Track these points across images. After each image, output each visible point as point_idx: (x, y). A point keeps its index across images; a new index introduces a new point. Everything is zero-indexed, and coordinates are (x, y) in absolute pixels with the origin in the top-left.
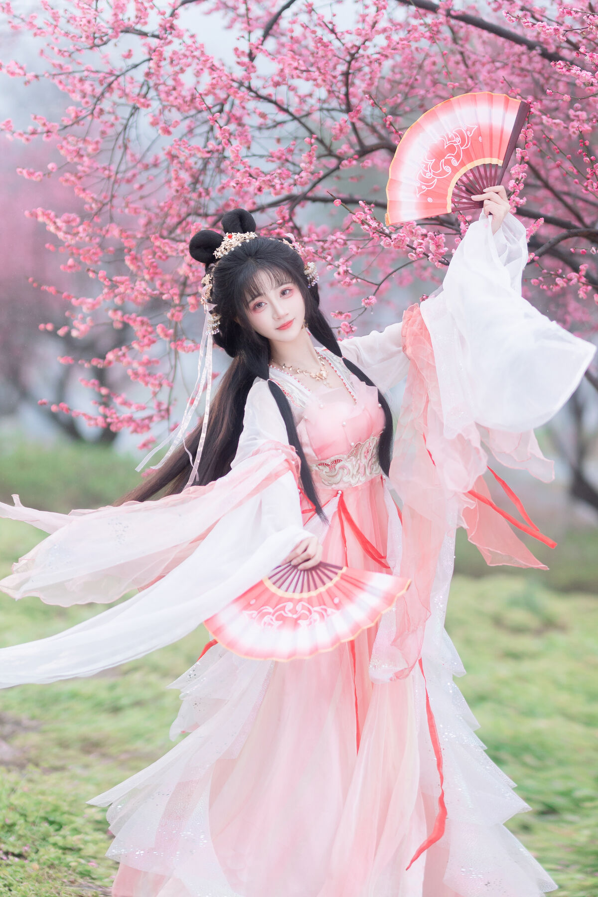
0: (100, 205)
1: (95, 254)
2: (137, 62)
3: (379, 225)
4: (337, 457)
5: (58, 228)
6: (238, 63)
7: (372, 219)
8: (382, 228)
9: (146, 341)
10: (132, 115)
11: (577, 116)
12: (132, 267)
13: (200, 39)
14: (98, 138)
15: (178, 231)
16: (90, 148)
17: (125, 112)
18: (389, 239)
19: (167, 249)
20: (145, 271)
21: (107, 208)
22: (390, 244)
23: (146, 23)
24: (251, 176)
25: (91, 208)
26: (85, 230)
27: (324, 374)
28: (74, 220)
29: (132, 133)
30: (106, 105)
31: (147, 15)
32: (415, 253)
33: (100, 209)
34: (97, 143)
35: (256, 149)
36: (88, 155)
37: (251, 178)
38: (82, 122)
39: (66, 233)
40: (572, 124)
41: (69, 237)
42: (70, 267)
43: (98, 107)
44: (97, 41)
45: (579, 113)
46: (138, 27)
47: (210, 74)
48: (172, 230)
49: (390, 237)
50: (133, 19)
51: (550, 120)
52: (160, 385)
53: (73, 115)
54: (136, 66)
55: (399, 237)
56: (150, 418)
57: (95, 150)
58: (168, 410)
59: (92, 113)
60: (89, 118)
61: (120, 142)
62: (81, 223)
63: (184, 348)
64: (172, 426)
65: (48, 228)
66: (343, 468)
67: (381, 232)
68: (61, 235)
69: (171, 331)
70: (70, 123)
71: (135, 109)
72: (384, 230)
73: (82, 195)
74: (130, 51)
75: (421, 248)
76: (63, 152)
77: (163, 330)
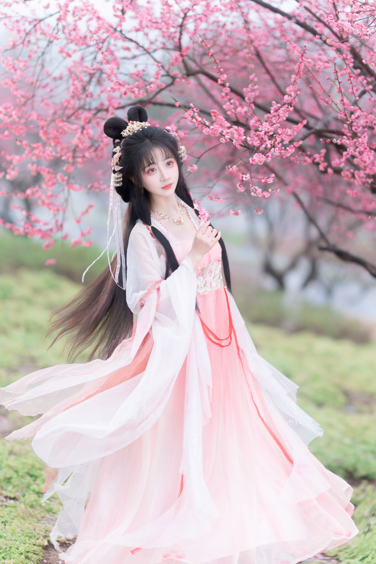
0: (25, 99)
1: (22, 129)
2: (52, 13)
3: (202, 120)
6: (115, 16)
7: (198, 115)
8: (204, 122)
9: (50, 183)
10: (48, 46)
12: (44, 138)
14: (26, 59)
15: (73, 118)
16: (21, 65)
17: (44, 44)
18: (208, 129)
19: (66, 128)
20: (52, 141)
21: (30, 101)
22: (209, 132)
24: (120, 84)
25: (20, 101)
26: (16, 114)
27: (182, 220)
28: (10, 108)
29: (47, 57)
30: (32, 38)
32: (225, 138)
33: (26, 102)
34: (26, 61)
35: (122, 69)
36: (20, 69)
37: (120, 86)
38: (17, 48)
39: (5, 115)
41: (6, 118)
42: (6, 136)
43: (27, 40)
47: (97, 21)
48: (69, 117)
49: (209, 128)
52: (58, 210)
53: (11, 43)
54: (51, 15)
55: (215, 128)
56: (51, 230)
57: (25, 66)
58: (62, 225)
59: (23, 43)
60: (21, 46)
61: (40, 62)
62: (14, 109)
63: (74, 189)
67: (204, 124)
69: (66, 178)
70: (10, 48)
71: (50, 42)
72: (205, 123)
73: (15, 93)
74: (48, 4)
75: (228, 135)
77: (61, 177)
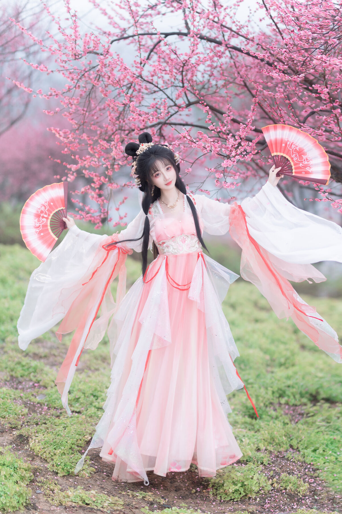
0: (78, 125)
1: (76, 146)
2: (95, 66)
4: (163, 241)
5: (60, 136)
6: (136, 67)
9: (97, 183)
10: (93, 88)
11: (279, 90)
12: (91, 152)
13: (121, 57)
14: (78, 97)
16: (75, 102)
21: (82, 127)
23: (98, 49)
25: (75, 127)
26: (72, 136)
28: (68, 132)
29: (93, 96)
30: (81, 83)
31: (98, 46)
32: (207, 150)
34: (78, 99)
35: (144, 103)
36: (75, 104)
37: (139, 116)
38: (71, 91)
39: (64, 138)
40: (276, 94)
41: (65, 139)
42: (66, 152)
43: (78, 84)
44: (76, 57)
45: (280, 89)
46: (95, 51)
48: (110, 137)
50: (93, 48)
51: (267, 92)
53: (67, 88)
54: (94, 67)
56: (100, 216)
57: (77, 102)
58: (107, 213)
59: (75, 87)
60: (74, 89)
61: (88, 99)
62: (70, 134)
64: (108, 219)
65: (56, 135)
68: (62, 138)
69: (108, 179)
70: (66, 91)
73: (71, 122)
74: (91, 61)
76: (62, 103)
77: (104, 179)
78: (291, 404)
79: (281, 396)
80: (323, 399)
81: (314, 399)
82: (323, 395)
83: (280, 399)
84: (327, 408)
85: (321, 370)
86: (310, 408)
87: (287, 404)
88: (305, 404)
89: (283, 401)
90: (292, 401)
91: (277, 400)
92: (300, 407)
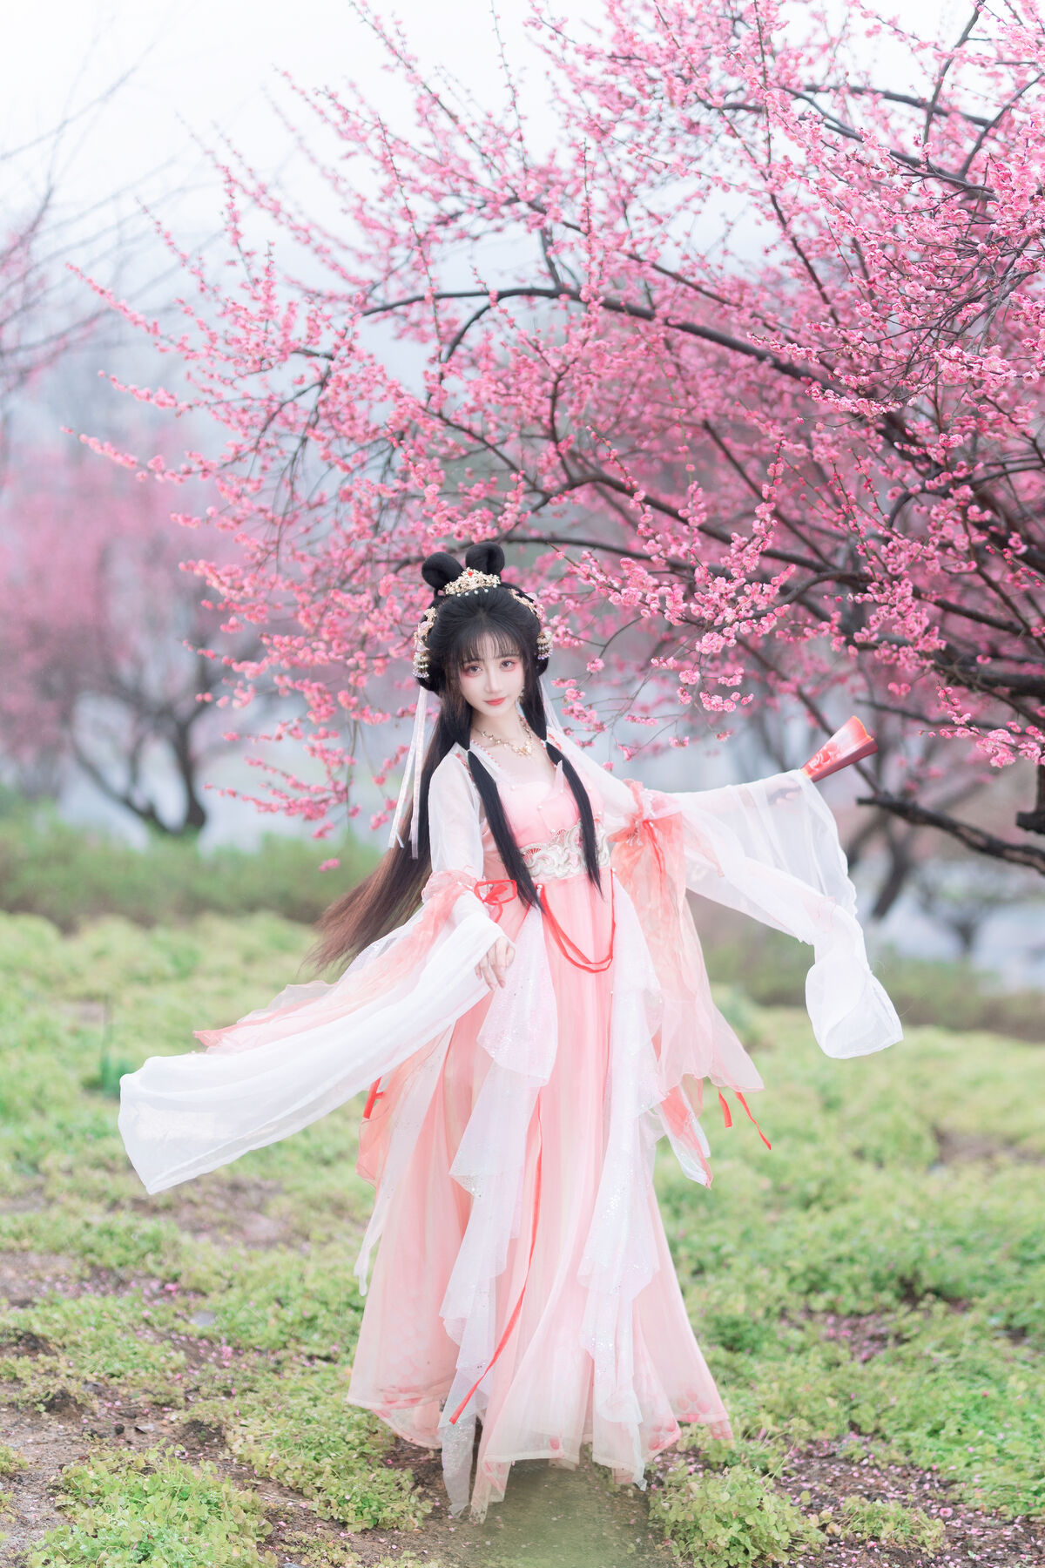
0: (265, 554)
1: (262, 611)
4: (533, 846)
5: (222, 583)
6: (428, 388)
9: (324, 710)
10: (300, 447)
13: (379, 361)
14: (259, 475)
17: (292, 444)
21: (274, 556)
22: (620, 600)
23: (318, 343)
25: (255, 559)
26: (249, 583)
27: (529, 749)
28: (239, 572)
31: (319, 334)
38: (244, 459)
39: (232, 588)
41: (233, 592)
42: (233, 627)
43: (263, 441)
44: (261, 365)
46: (310, 348)
50: (304, 339)
52: (342, 762)
55: (631, 592)
56: (326, 802)
57: (257, 488)
58: (346, 790)
59: (256, 449)
60: (253, 453)
61: (287, 477)
62: (245, 576)
63: (370, 718)
64: (351, 810)
65: (208, 582)
66: (543, 858)
68: (224, 590)
69: (354, 698)
70: (230, 460)
71: (304, 440)
74: (302, 377)
76: (224, 494)
77: (346, 698)
78: (843, 1310)
79: (814, 1288)
80: (928, 1291)
81: (909, 1292)
82: (928, 1281)
83: (812, 1297)
84: (940, 1316)
85: (911, 1211)
86: (904, 1318)
87: (831, 1310)
88: (887, 1310)
89: (819, 1302)
90: (849, 1302)
91: (802, 1300)
92: (871, 1319)
